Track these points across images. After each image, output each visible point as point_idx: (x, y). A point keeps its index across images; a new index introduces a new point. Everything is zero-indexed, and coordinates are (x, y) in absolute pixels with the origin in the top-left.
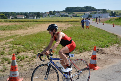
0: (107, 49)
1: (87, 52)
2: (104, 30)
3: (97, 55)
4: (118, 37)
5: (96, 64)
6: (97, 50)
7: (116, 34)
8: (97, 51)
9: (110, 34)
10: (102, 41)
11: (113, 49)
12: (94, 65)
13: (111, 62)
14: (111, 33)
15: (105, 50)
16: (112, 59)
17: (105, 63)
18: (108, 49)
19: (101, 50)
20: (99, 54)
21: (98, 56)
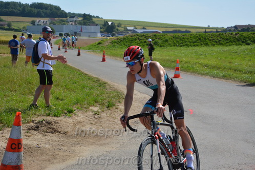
0: (67, 119)
1: (5, 131)
2: (76, 69)
3: (36, 137)
4: (108, 87)
5: (19, 164)
6: (39, 122)
7: (104, 79)
8: (38, 127)
9: (90, 78)
10: (61, 98)
11: (82, 120)
12: (12, 166)
13: (69, 156)
14: (94, 76)
15: (61, 124)
16: (73, 148)
17: (53, 159)
18: (71, 120)
19: (49, 123)
20: (40, 136)
21: (36, 140)
